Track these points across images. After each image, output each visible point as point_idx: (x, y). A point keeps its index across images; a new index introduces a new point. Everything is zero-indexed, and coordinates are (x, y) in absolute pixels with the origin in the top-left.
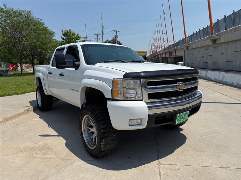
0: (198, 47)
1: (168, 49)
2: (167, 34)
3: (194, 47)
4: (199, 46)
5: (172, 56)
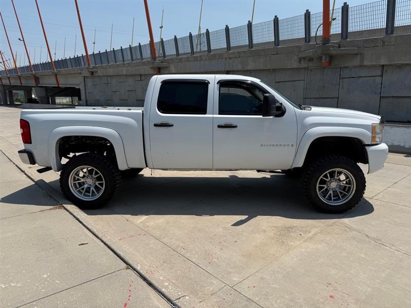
0: (121, 74)
1: (32, 71)
2: (23, 40)
3: (111, 74)
4: (125, 74)
5: (39, 85)
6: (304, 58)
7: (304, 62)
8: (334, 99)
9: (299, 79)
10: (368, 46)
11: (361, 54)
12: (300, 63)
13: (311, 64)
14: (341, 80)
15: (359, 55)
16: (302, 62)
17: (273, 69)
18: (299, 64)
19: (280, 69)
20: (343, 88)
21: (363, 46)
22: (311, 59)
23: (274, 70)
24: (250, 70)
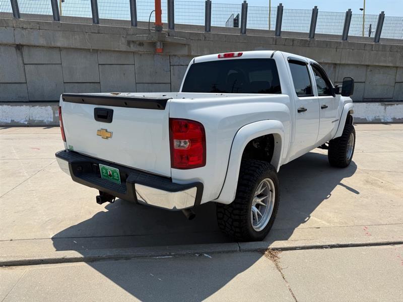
6: (133, 42)
7: (134, 46)
8: (167, 85)
9: (128, 63)
10: (193, 39)
11: (188, 45)
12: (130, 47)
13: (141, 49)
14: (172, 67)
15: (187, 46)
16: (132, 46)
17: (93, 50)
18: (128, 47)
19: (103, 50)
20: (174, 74)
21: (189, 38)
22: (141, 44)
23: (96, 51)
24: (59, 48)
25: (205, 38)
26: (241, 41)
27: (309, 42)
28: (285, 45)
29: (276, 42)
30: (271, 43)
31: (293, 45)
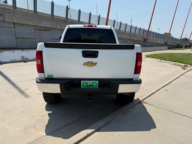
15: (2, 15)
21: (3, 11)
25: (14, 12)
26: (35, 17)
27: (66, 21)
28: (56, 21)
29: (52, 20)
30: (50, 20)
31: (60, 22)
